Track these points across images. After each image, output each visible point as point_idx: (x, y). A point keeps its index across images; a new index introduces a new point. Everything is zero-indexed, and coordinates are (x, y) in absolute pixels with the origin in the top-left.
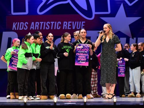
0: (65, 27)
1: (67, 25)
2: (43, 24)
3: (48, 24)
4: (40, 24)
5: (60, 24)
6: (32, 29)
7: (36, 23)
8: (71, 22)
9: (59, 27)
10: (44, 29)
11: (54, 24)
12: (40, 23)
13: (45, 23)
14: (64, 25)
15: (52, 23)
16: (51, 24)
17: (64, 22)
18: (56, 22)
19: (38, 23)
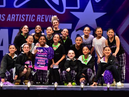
8: (44, 15)
11: (29, 17)
12: (16, 15)
17: (38, 15)
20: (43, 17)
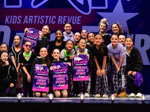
0: (60, 21)
1: (62, 20)
2: (37, 18)
3: (43, 18)
4: (34, 18)
5: (55, 18)
6: (25, 23)
7: (30, 17)
9: (53, 22)
10: (38, 23)
11: (49, 18)
12: (34, 16)
13: (39, 17)
14: (59, 20)
15: (47, 17)
16: (45, 18)
17: (60, 17)
18: (50, 17)
19: (32, 17)
20: (66, 18)
